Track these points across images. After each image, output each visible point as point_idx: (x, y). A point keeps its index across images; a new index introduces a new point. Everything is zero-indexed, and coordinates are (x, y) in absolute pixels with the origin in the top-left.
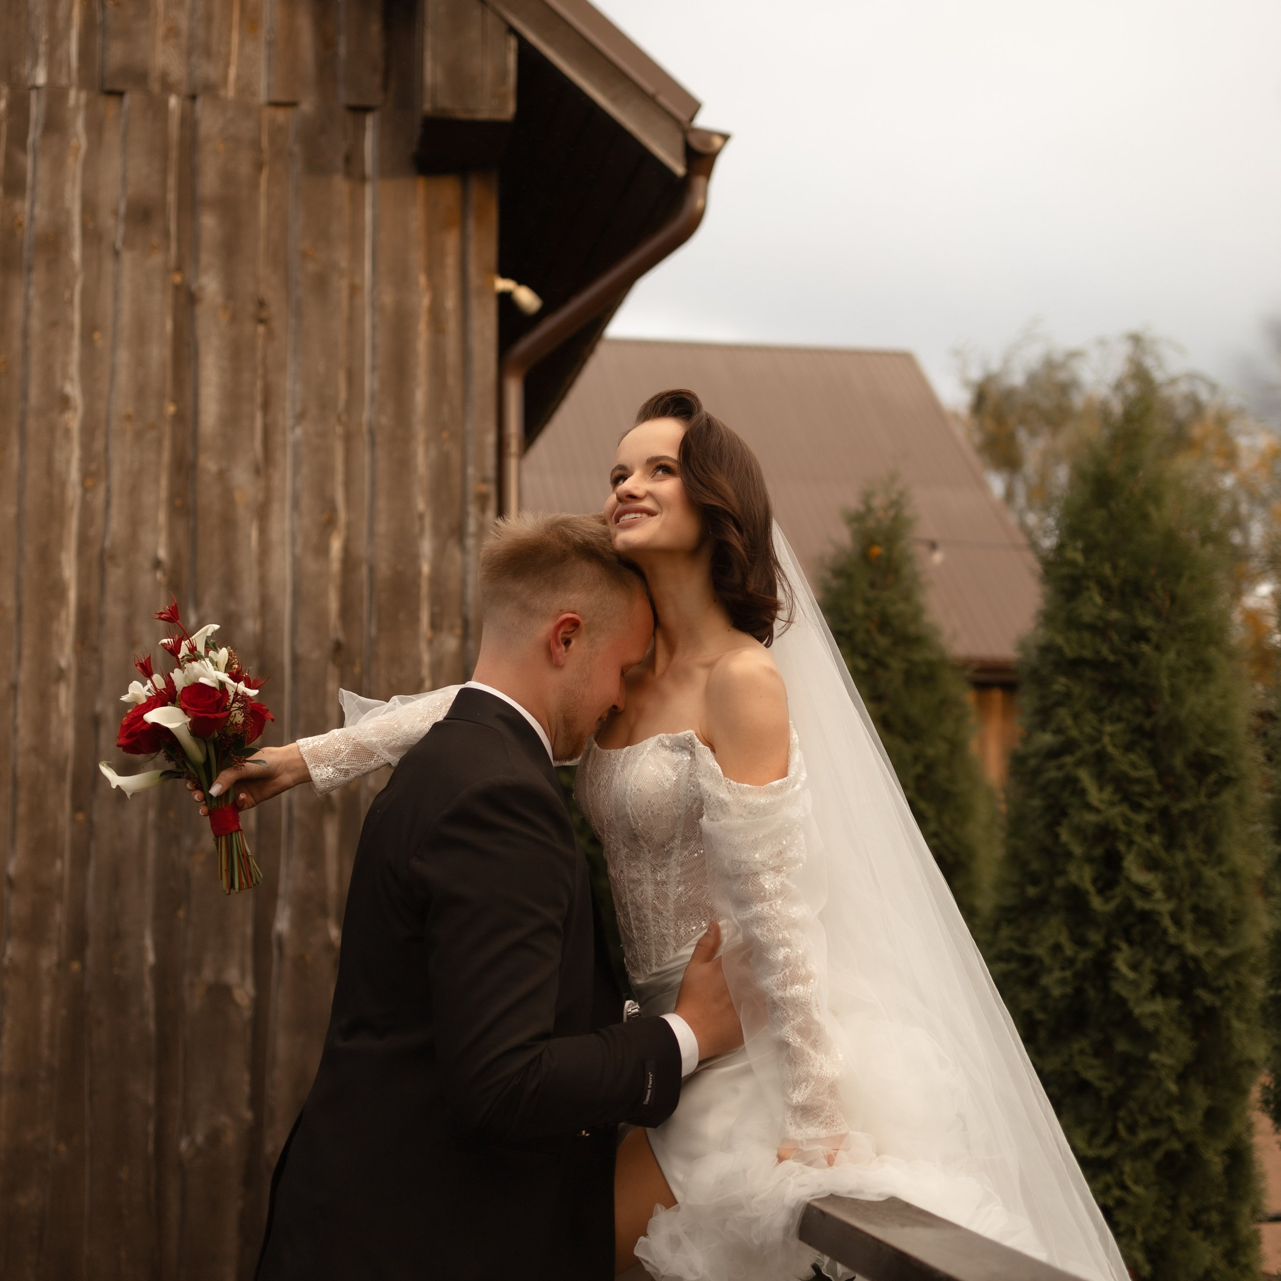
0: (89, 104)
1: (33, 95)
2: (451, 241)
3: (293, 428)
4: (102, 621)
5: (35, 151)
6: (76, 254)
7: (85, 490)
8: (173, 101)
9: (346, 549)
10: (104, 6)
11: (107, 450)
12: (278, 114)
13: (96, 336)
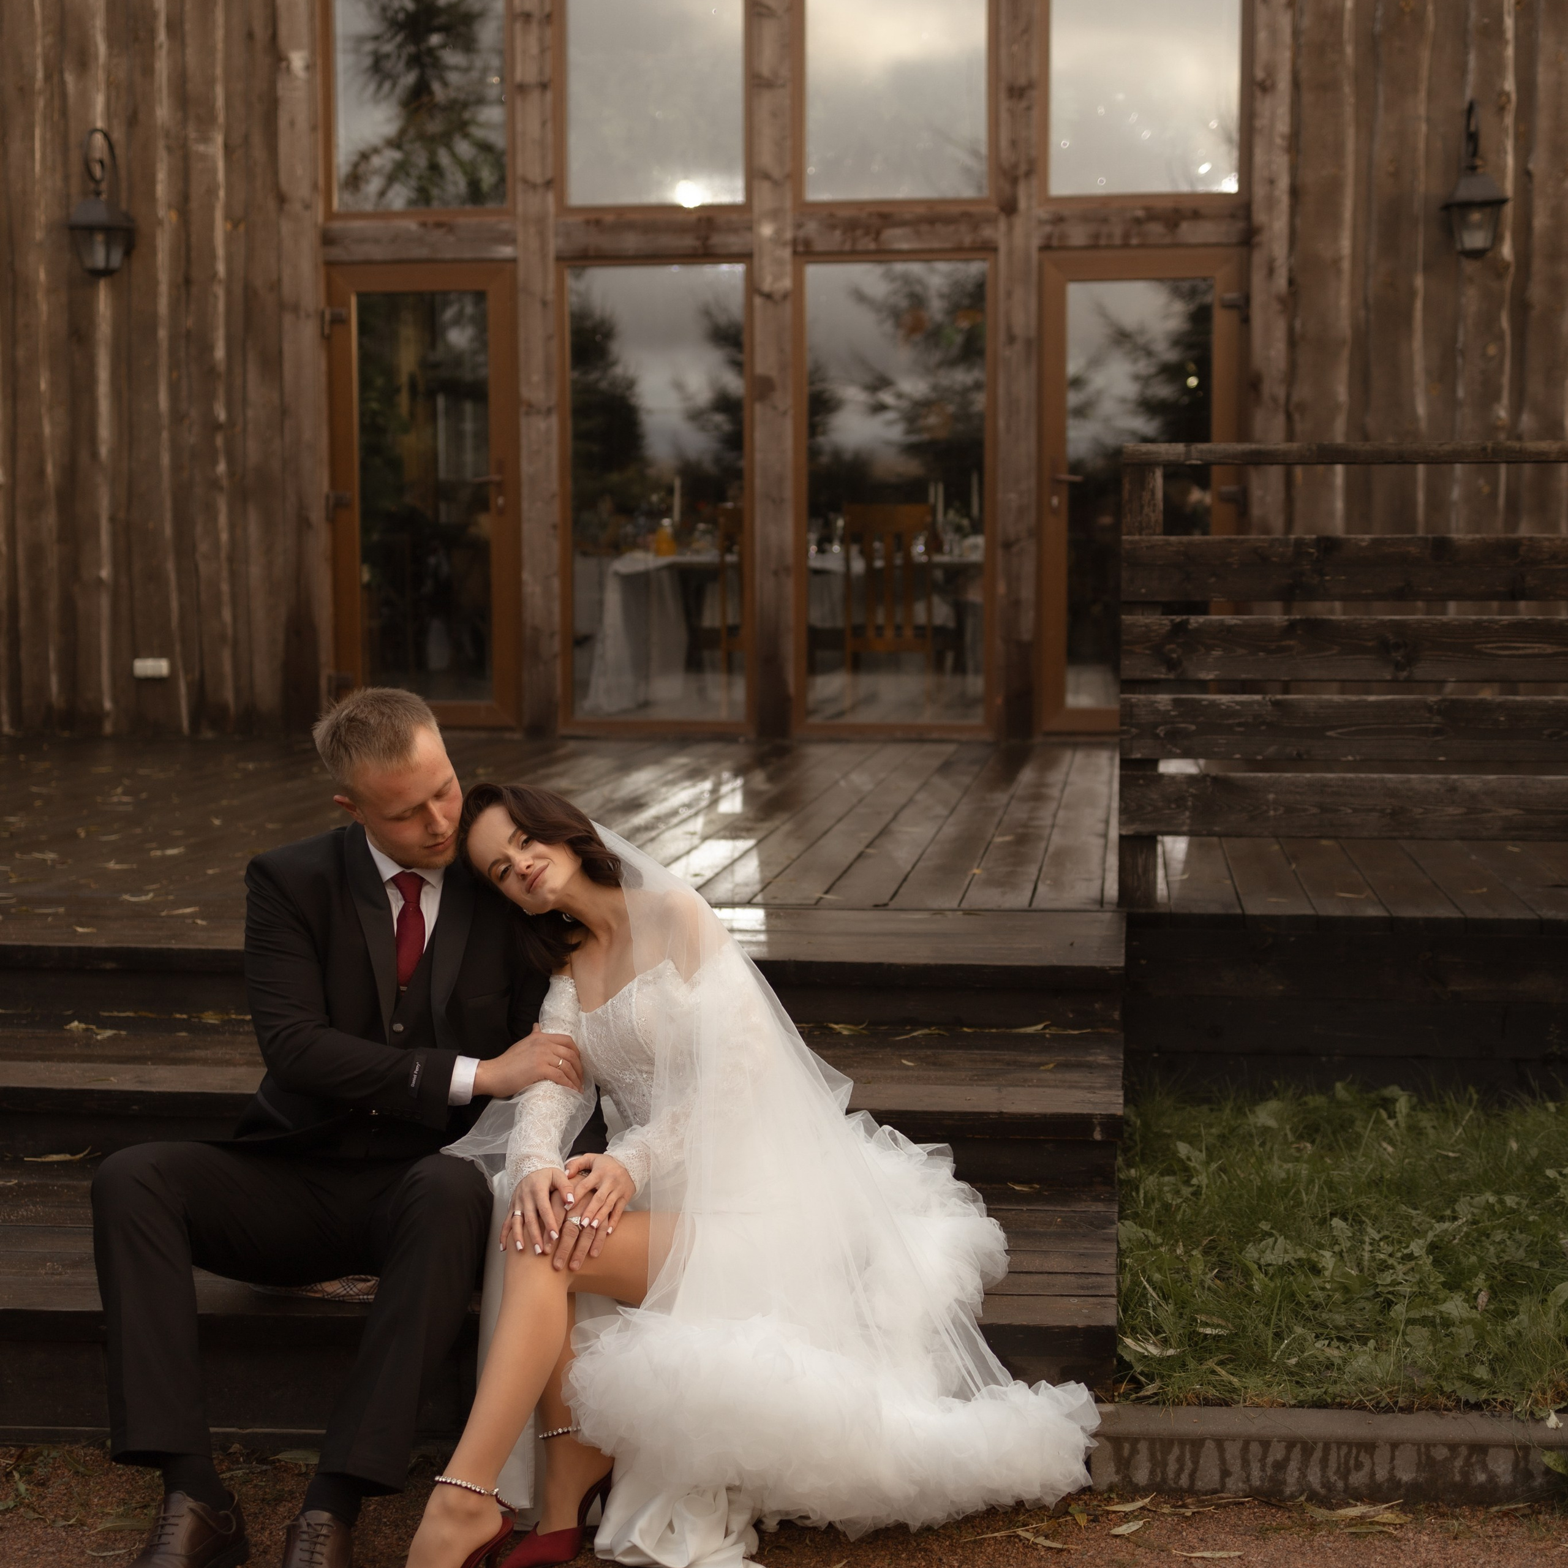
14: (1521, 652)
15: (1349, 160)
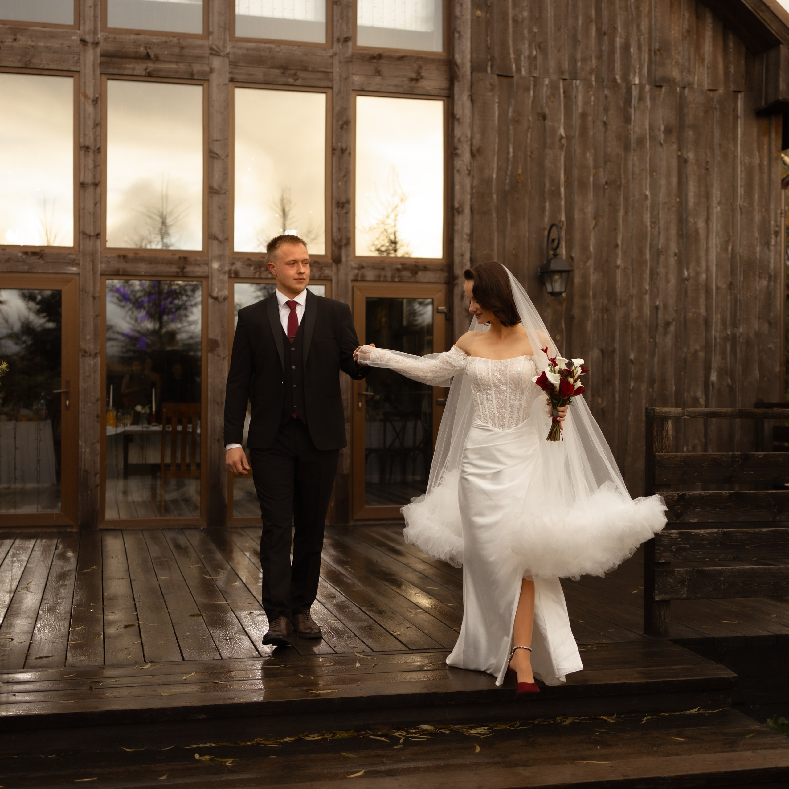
0: (651, 90)
1: (633, 87)
2: (766, 140)
3: (716, 207)
4: (658, 274)
5: (634, 108)
6: (648, 145)
7: (652, 228)
8: (678, 89)
9: (732, 250)
10: (655, 54)
11: (658, 214)
12: (711, 94)
13: (654, 174)
15: (495, 247)
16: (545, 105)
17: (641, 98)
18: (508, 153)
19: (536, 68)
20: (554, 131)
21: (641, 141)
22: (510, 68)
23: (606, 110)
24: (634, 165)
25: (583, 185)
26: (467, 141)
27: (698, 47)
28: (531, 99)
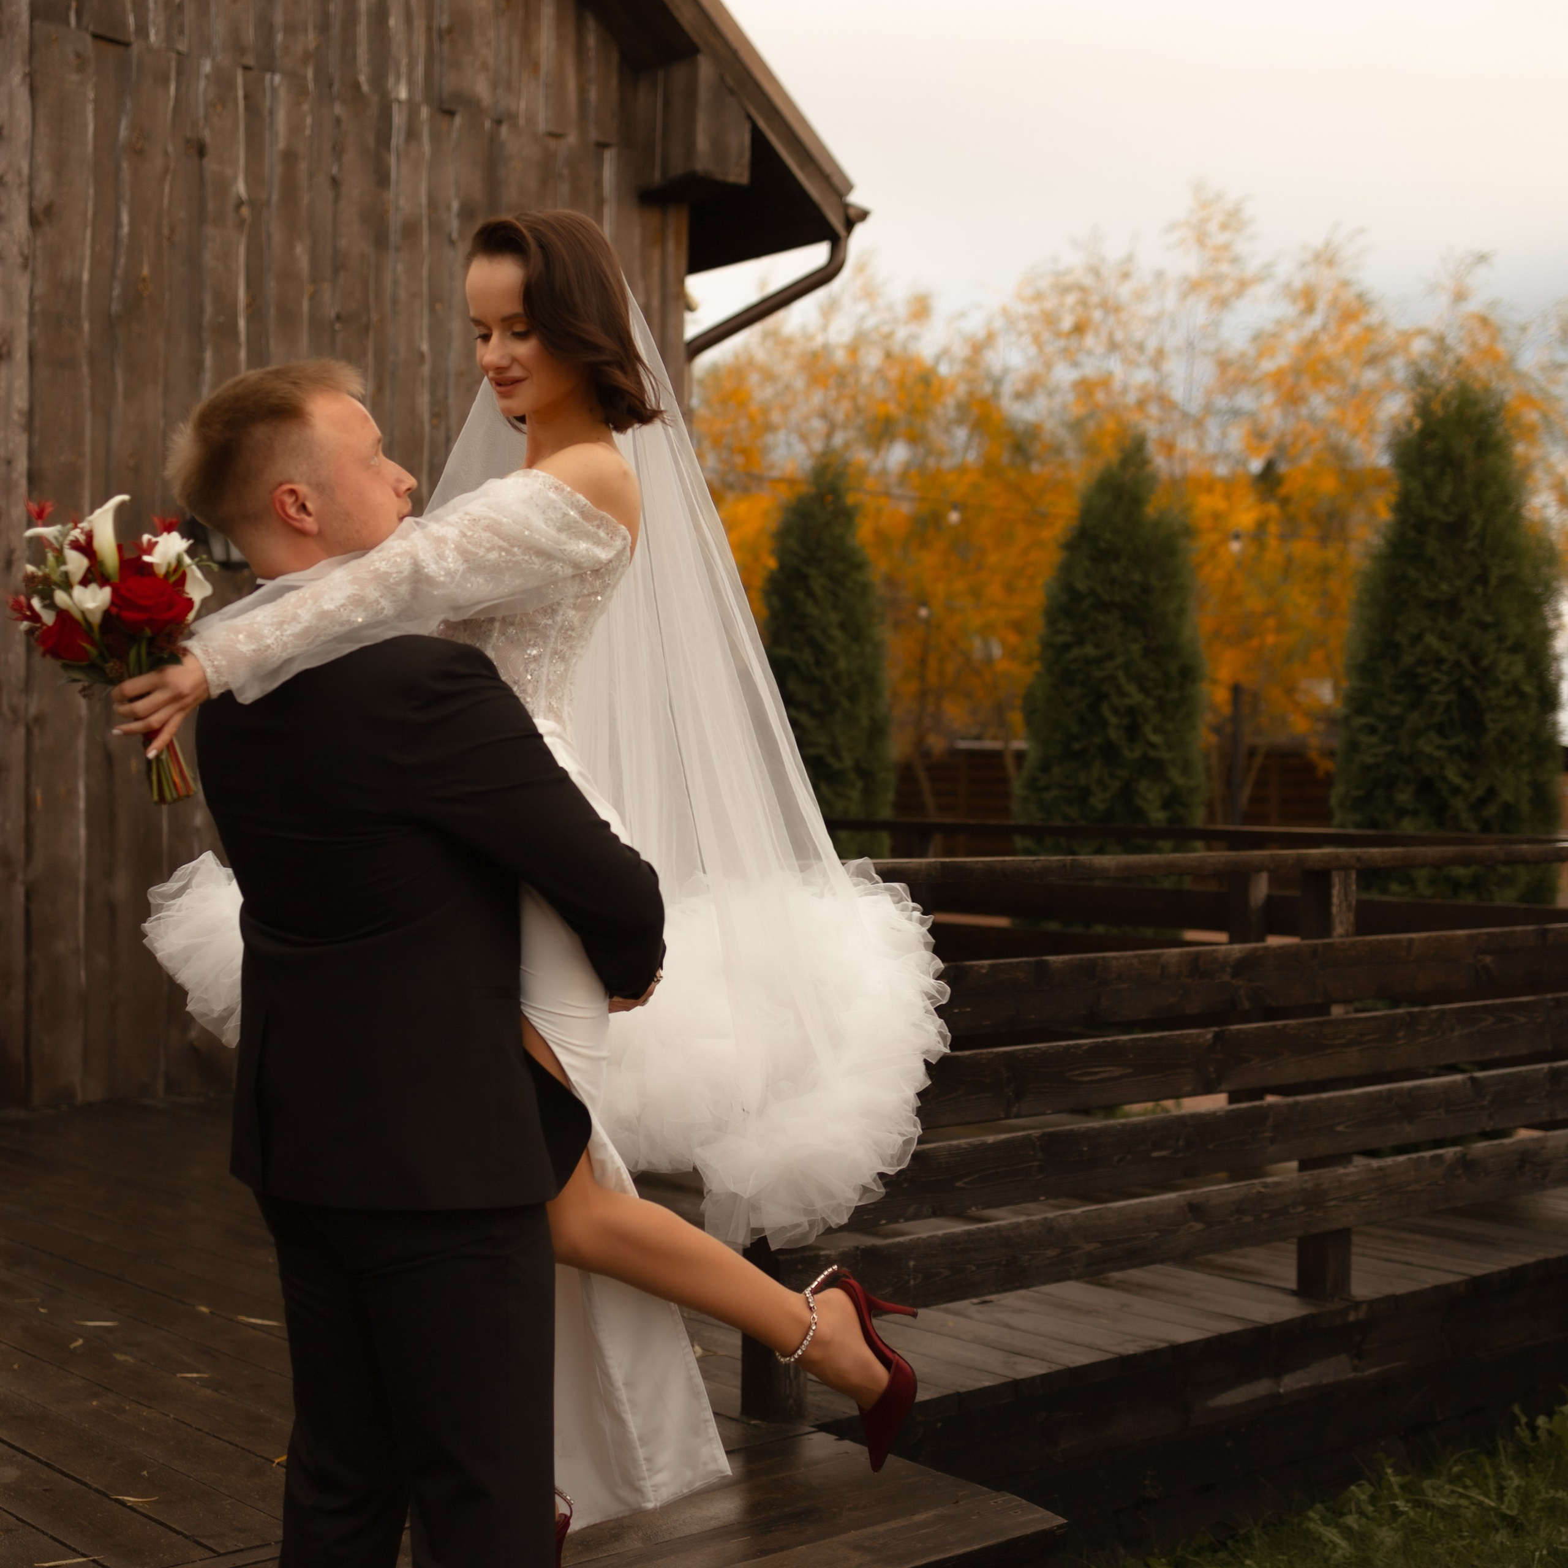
0: (432, 117)
1: (395, 107)
5: (397, 153)
6: (425, 240)
7: (434, 427)
8: (488, 124)
10: (441, 39)
11: (446, 397)
12: (552, 143)
13: (438, 306)
14: (1098, 1077)
15: (87, 448)
16: (201, 123)
17: (412, 134)
18: (118, 225)
19: (181, 32)
20: (224, 185)
21: (410, 230)
22: (124, 24)
23: (338, 151)
24: (396, 282)
25: (287, 317)
26: (20, 186)
27: (527, 36)
28: (171, 103)
